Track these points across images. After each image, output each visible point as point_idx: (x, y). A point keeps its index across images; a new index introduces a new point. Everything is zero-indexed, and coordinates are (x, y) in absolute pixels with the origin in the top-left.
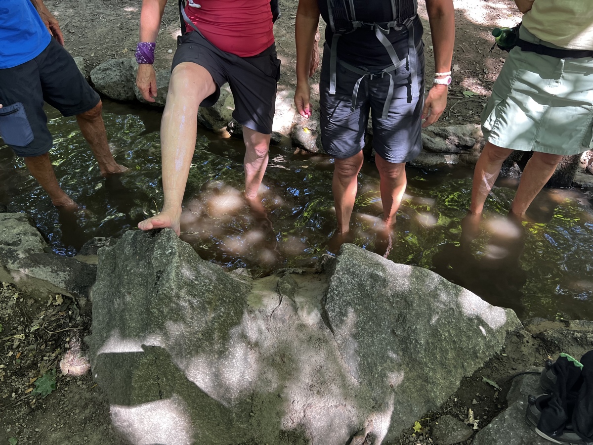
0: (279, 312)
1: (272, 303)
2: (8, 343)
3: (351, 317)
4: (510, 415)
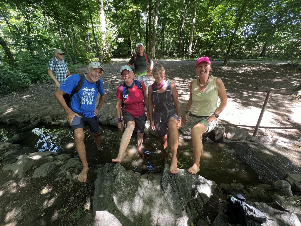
0: (149, 186)
1: (146, 183)
2: (69, 200)
3: (169, 187)
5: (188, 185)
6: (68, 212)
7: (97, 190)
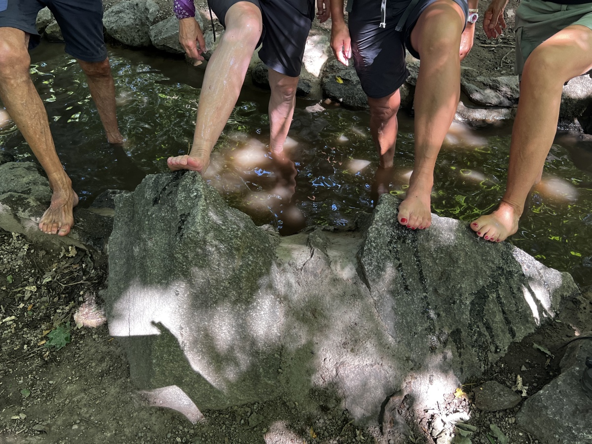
0: (311, 265)
1: (302, 255)
2: (19, 295)
3: (390, 272)
4: (564, 381)
5: (464, 273)
6: (23, 328)
7: (118, 269)
